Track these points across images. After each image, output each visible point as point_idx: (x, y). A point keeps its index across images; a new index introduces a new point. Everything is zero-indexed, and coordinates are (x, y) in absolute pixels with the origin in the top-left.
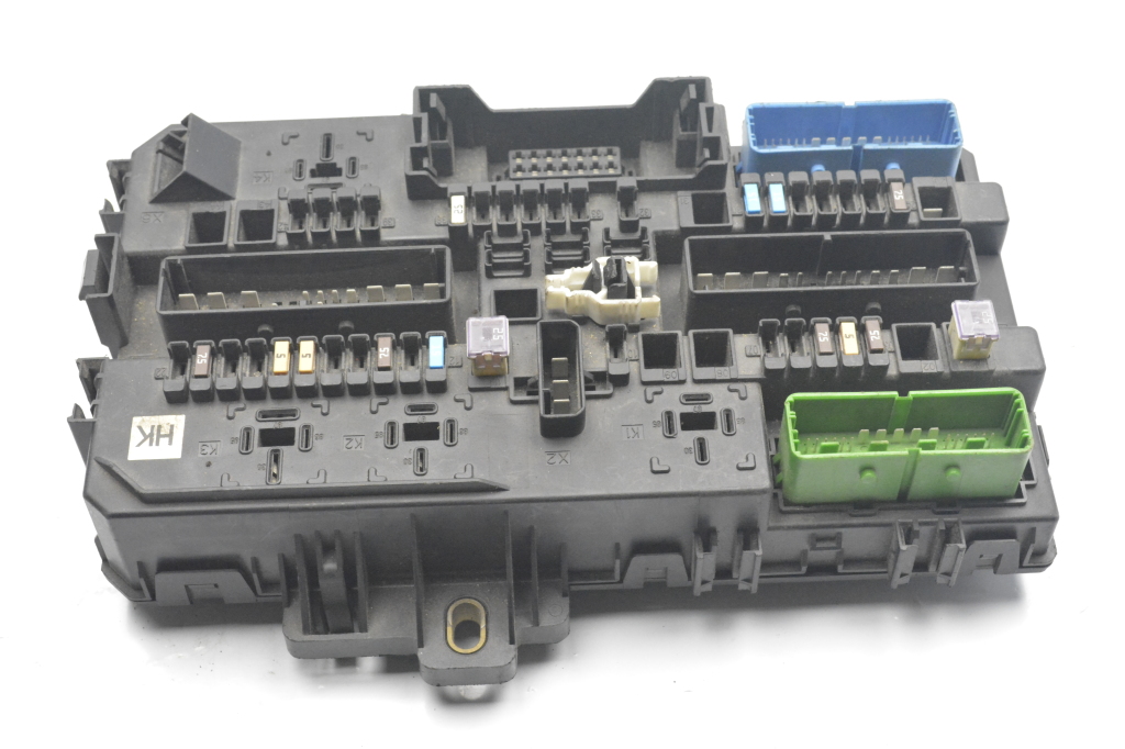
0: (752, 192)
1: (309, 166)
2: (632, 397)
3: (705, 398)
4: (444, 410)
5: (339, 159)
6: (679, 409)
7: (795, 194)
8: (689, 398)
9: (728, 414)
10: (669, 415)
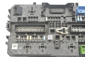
0: (78, 18)
1: (30, 11)
2: (65, 44)
3: (72, 44)
4: (45, 45)
5: (33, 10)
6: (70, 45)
7: (83, 18)
8: (71, 44)
9: (75, 46)
10: (69, 46)
